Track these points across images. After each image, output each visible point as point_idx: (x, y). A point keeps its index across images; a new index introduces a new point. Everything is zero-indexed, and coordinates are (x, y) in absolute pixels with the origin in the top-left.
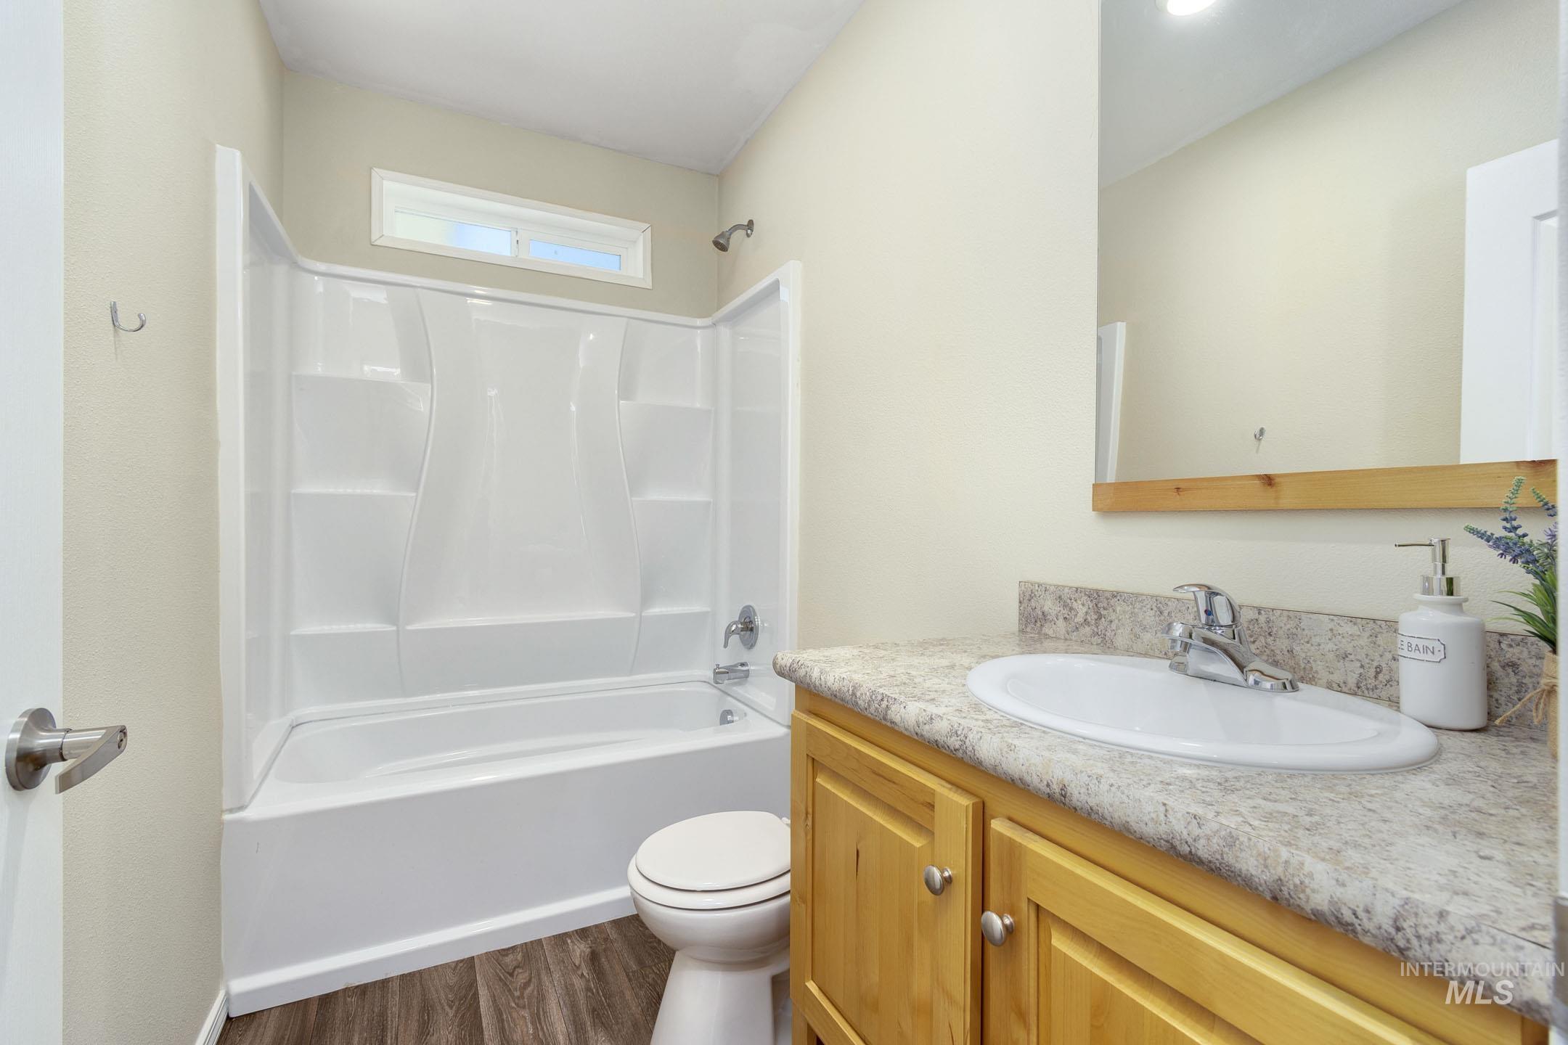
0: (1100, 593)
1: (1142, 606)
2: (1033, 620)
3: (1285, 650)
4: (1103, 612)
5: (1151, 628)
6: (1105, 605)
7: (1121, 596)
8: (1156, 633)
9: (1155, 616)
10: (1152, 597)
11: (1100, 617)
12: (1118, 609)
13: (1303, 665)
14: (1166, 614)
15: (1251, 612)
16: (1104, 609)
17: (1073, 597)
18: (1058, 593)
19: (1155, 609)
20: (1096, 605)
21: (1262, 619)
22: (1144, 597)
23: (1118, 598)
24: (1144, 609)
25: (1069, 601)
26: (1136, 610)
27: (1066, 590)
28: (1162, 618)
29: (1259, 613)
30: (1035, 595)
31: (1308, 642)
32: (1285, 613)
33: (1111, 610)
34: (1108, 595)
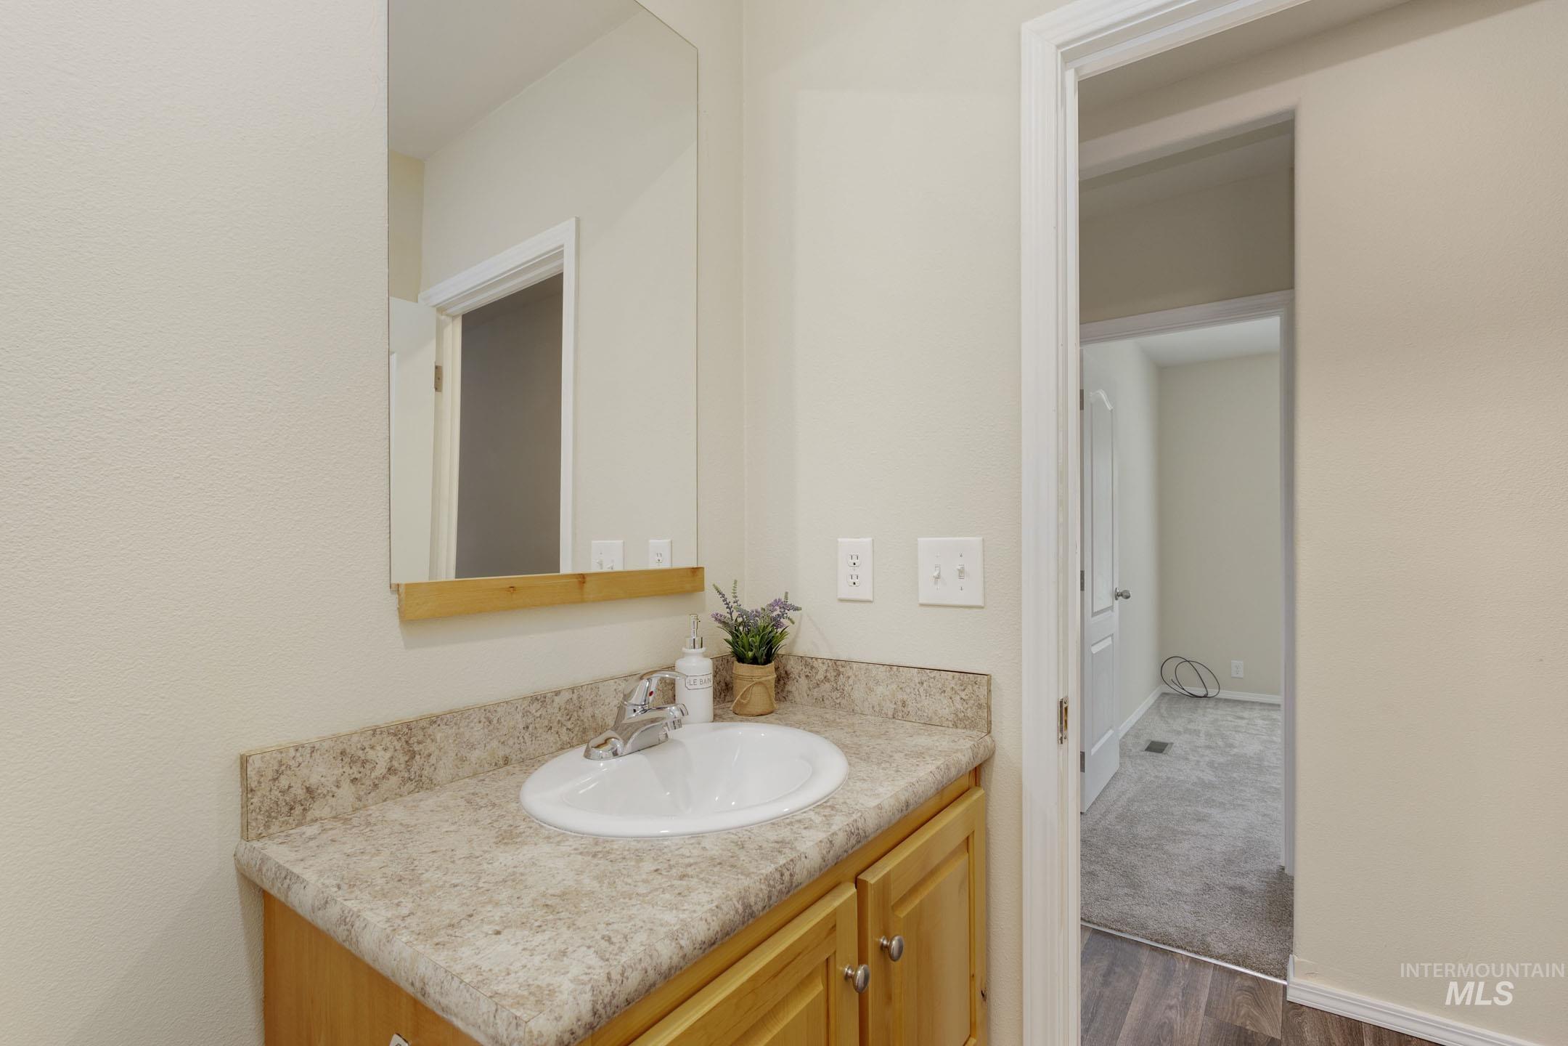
0: (412, 725)
1: (469, 722)
2: (285, 809)
3: (590, 716)
4: (416, 748)
5: (479, 744)
6: (420, 738)
7: (442, 719)
8: (485, 746)
9: (483, 728)
10: (480, 708)
11: (413, 755)
12: (439, 736)
13: (600, 724)
14: (495, 721)
15: (567, 694)
16: (419, 743)
17: (366, 744)
18: (340, 747)
19: (483, 720)
20: (407, 742)
21: (575, 697)
22: (471, 711)
23: (438, 723)
24: (472, 725)
25: (360, 753)
26: (462, 729)
27: (355, 738)
28: (491, 727)
29: (573, 693)
30: (289, 767)
31: (603, 705)
32: (590, 686)
33: (429, 740)
34: (423, 723)
